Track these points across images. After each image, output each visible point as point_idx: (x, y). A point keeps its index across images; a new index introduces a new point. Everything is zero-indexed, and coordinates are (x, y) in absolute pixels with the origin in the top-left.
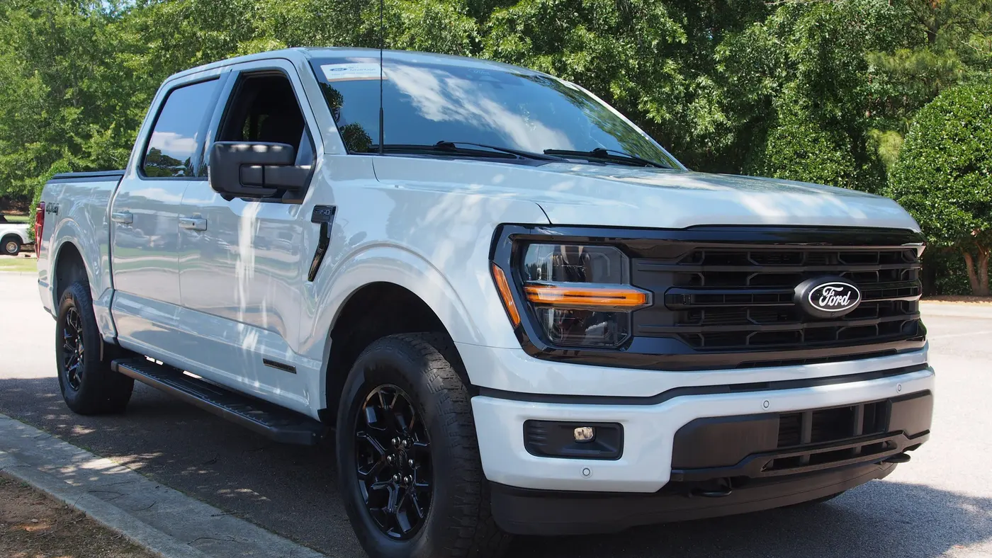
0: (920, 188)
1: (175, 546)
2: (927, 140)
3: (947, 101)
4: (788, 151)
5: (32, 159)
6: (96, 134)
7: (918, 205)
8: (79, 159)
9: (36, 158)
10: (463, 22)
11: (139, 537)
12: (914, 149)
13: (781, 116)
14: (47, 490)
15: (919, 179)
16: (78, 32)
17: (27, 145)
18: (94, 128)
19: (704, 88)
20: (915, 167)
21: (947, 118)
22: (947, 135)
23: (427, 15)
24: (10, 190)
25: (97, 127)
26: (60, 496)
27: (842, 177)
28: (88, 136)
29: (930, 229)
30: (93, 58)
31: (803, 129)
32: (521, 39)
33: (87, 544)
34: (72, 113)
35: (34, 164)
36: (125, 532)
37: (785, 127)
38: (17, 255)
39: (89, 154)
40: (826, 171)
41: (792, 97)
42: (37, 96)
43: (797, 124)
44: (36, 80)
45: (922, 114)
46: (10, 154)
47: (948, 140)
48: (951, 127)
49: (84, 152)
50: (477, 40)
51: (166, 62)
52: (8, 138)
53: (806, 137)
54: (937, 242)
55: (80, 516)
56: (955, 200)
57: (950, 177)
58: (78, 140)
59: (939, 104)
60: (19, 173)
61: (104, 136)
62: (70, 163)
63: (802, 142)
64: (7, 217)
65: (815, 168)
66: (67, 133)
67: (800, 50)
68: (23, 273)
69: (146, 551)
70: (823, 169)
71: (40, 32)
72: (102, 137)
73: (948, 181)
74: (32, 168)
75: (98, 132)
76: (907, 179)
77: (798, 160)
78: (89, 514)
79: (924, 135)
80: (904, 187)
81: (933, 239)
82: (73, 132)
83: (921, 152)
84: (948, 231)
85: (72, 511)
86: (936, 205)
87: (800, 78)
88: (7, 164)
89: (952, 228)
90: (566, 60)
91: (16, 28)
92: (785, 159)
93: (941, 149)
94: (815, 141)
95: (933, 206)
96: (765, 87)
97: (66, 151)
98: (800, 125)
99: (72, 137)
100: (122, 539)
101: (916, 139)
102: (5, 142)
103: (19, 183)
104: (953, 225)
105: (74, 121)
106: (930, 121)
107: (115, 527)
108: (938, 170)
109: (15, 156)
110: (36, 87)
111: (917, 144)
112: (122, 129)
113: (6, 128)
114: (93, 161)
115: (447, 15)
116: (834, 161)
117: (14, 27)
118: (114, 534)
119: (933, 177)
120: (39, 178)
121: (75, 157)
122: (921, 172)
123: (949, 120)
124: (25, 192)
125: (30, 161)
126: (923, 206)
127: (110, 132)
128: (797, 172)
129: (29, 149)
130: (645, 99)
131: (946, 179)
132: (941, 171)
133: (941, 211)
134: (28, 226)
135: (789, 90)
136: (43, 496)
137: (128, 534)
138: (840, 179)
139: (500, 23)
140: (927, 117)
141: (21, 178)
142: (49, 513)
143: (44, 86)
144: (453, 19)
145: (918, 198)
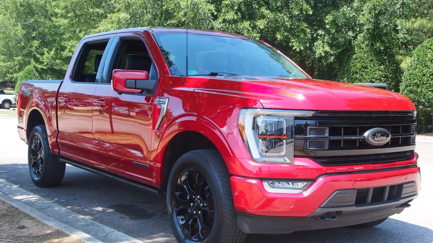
0: (415, 84)
1: (47, 218)
2: (419, 62)
3: (429, 44)
4: (359, 65)
5: (17, 64)
6: (46, 53)
7: (415, 91)
8: (39, 64)
9: (19, 64)
10: (208, 6)
11: (35, 215)
12: (413, 66)
13: (356, 49)
14: (5, 201)
15: (415, 79)
16: (38, 5)
17: (15, 58)
18: (45, 50)
19: (321, 35)
20: (413, 74)
21: (429, 51)
22: (428, 59)
23: (192, 3)
24: (6, 79)
25: (47, 49)
26: (10, 203)
27: (384, 77)
28: (42, 54)
29: (420, 102)
30: (46, 17)
31: (366, 55)
32: (236, 13)
33: (17, 217)
34: (36, 43)
35: (17, 67)
36: (30, 214)
37: (358, 54)
38: (9, 109)
39: (43, 62)
40: (376, 75)
41: (361, 40)
42: (19, 35)
43: (363, 53)
44: (19, 27)
45: (418, 50)
46: (6, 62)
47: (429, 61)
48: (430, 55)
49: (41, 61)
50: (215, 14)
51: (76, 22)
52: (6, 55)
53: (367, 59)
54: (423, 108)
55: (16, 209)
56: (431, 89)
57: (429, 78)
58: (38, 56)
59: (425, 45)
60: (11, 71)
61: (50, 54)
62: (35, 67)
63: (365, 61)
64: (5, 91)
65: (371, 74)
66: (33, 52)
67: (364, 19)
68: (11, 117)
69: (37, 219)
70: (375, 74)
71: (21, 6)
72: (49, 54)
73: (428, 81)
74: (17, 69)
75: (47, 52)
76: (410, 79)
77: (363, 70)
78: (19, 208)
79: (419, 59)
80: (409, 83)
81: (421, 107)
82: (36, 52)
83: (416, 67)
84: (428, 103)
85: (13, 207)
86: (423, 91)
87: (366, 32)
88: (5, 66)
89: (430, 102)
90: (256, 23)
91: (10, 3)
92: (357, 69)
93: (426, 66)
94: (371, 61)
95: (421, 92)
96: (349, 36)
97: (32, 61)
98: (365, 53)
99: (35, 54)
100: (29, 216)
101: (414, 61)
102: (4, 56)
103: (11, 76)
104: (430, 101)
105: (36, 47)
106: (421, 52)
107: (27, 212)
108: (424, 75)
109: (9, 63)
110: (19, 31)
111: (415, 63)
112: (58, 51)
113: (5, 50)
114: (45, 66)
115: (201, 3)
116: (380, 70)
117: (9, 3)
118: (27, 214)
119: (421, 78)
120: (20, 73)
121: (37, 63)
122: (416, 76)
123: (429, 52)
124: (13, 80)
125: (16, 66)
126: (417, 92)
127: (53, 52)
128: (363, 75)
129: (16, 60)
130: (293, 41)
131: (427, 80)
132: (425, 76)
133: (425, 94)
134: (14, 96)
135: (360, 37)
136: (4, 203)
137: (32, 214)
138: (383, 78)
139: (226, 6)
140: (419, 51)
141: (12, 74)
142: (5, 208)
143: (23, 30)
144: (203, 5)
145: (415, 88)
